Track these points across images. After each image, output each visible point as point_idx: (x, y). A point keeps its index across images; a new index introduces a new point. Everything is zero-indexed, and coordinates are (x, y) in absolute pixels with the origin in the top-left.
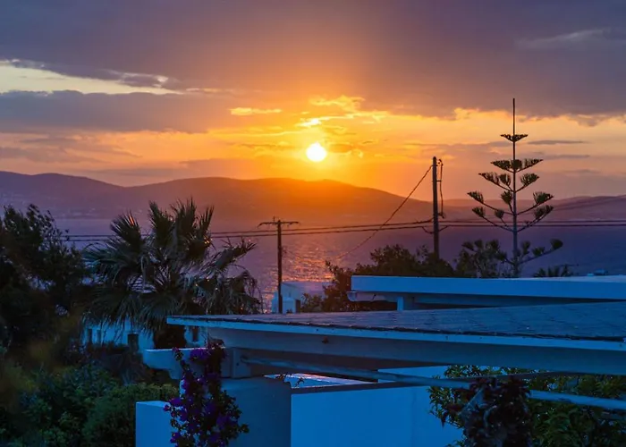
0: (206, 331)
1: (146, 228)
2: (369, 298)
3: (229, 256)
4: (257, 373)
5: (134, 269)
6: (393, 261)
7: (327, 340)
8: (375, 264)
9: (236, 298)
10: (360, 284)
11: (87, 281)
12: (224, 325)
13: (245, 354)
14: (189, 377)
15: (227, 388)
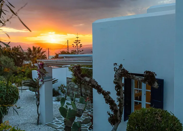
0: (40, 61)
1: (32, 49)
2: (61, 57)
3: (43, 52)
4: (48, 66)
5: (31, 54)
6: (63, 53)
7: (56, 62)
8: (61, 53)
9: (44, 57)
10: (59, 55)
11: (24, 56)
12: (44, 60)
13: (46, 64)
14: (40, 67)
15: (44, 68)
